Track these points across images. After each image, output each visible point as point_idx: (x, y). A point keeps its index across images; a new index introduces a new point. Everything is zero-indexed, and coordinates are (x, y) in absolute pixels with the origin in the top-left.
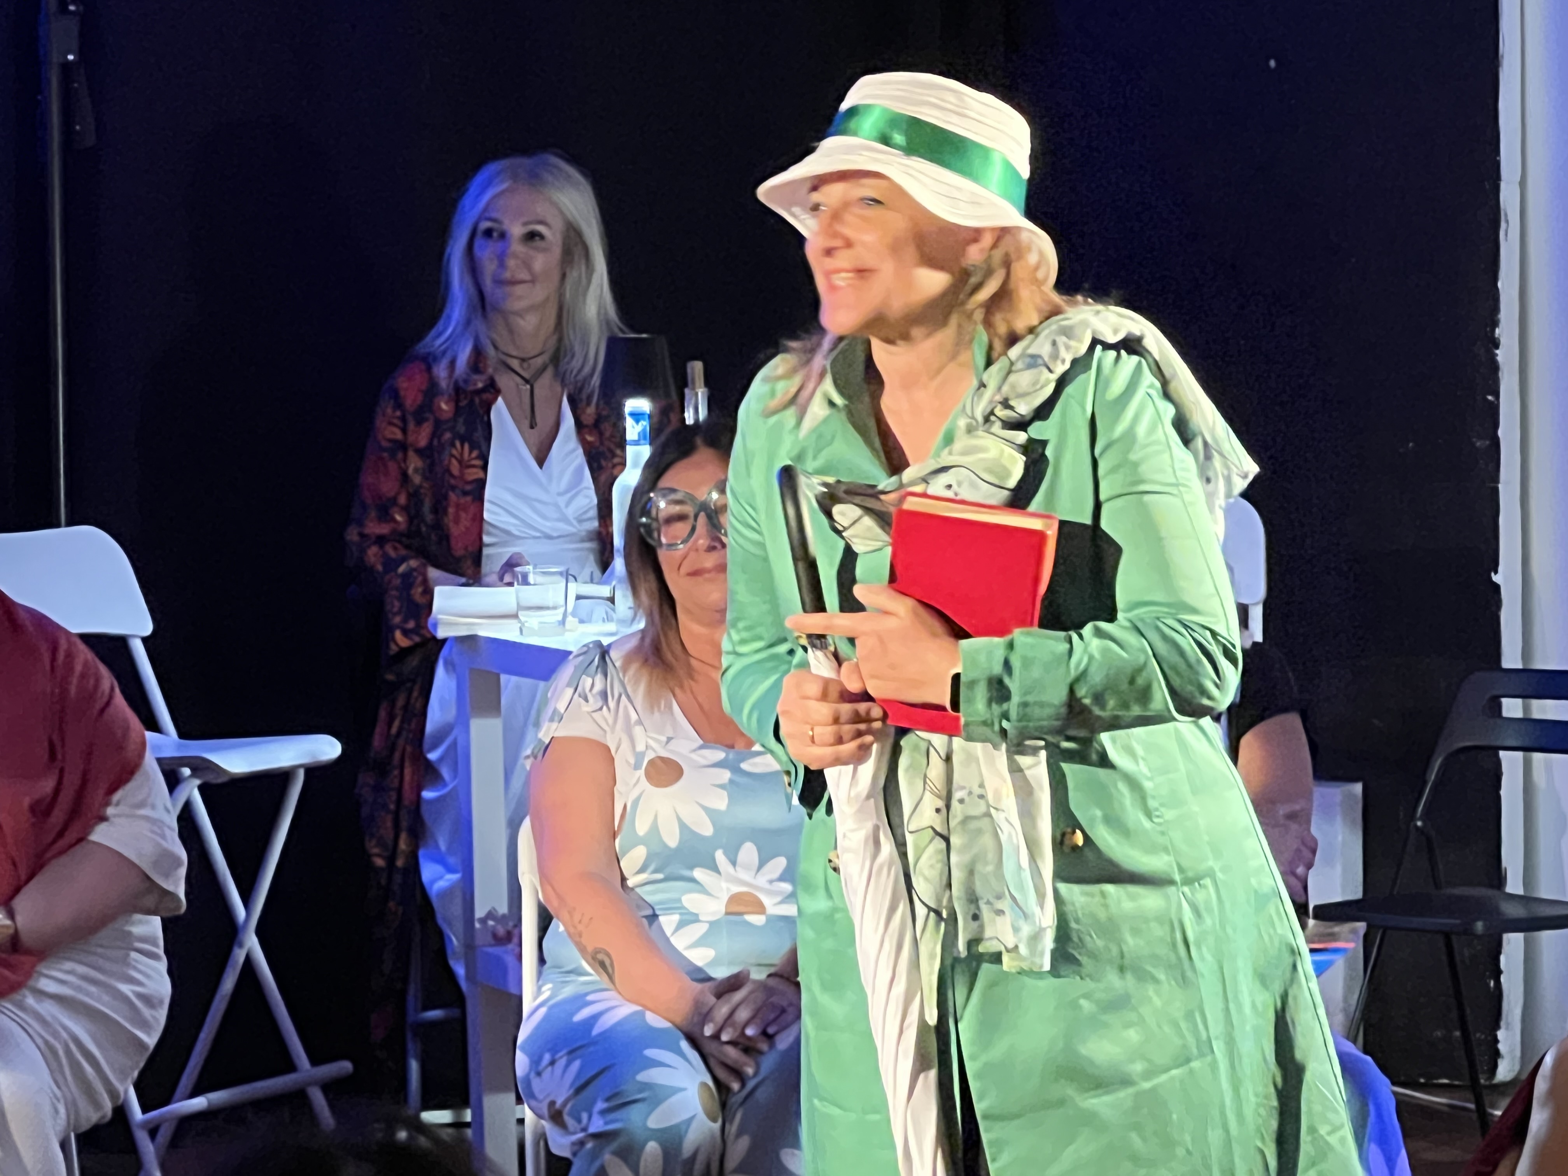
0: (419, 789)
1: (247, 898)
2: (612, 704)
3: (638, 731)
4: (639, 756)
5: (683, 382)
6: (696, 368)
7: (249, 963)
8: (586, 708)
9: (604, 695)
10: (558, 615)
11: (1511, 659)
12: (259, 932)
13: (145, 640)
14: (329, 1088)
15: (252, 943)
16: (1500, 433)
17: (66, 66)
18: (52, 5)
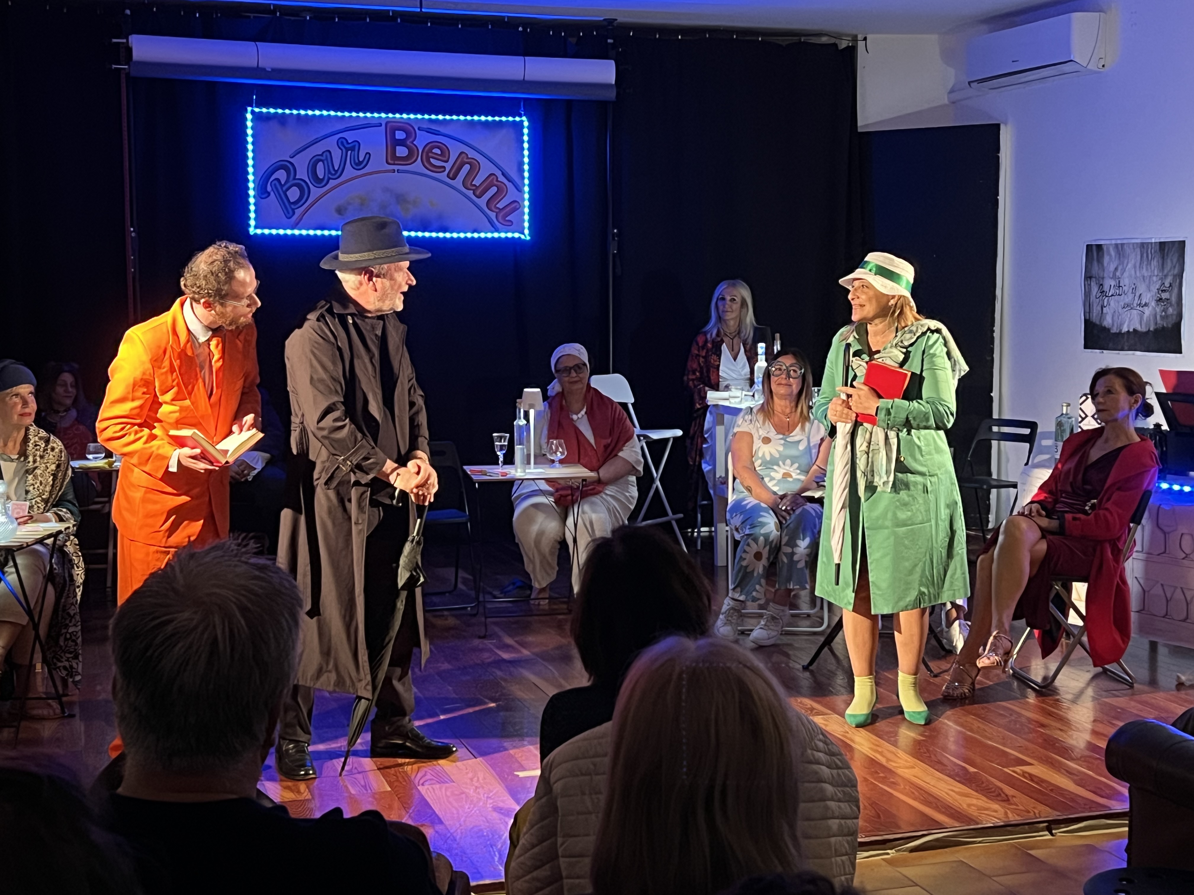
0: (702, 444)
1: (657, 471)
2: (753, 423)
3: (760, 429)
4: (760, 436)
5: (774, 339)
6: (778, 335)
7: (657, 487)
8: (746, 424)
9: (751, 420)
10: (739, 399)
11: (995, 416)
12: (660, 480)
13: (632, 404)
14: (678, 521)
15: (658, 483)
16: (994, 356)
17: (614, 254)
18: (610, 238)
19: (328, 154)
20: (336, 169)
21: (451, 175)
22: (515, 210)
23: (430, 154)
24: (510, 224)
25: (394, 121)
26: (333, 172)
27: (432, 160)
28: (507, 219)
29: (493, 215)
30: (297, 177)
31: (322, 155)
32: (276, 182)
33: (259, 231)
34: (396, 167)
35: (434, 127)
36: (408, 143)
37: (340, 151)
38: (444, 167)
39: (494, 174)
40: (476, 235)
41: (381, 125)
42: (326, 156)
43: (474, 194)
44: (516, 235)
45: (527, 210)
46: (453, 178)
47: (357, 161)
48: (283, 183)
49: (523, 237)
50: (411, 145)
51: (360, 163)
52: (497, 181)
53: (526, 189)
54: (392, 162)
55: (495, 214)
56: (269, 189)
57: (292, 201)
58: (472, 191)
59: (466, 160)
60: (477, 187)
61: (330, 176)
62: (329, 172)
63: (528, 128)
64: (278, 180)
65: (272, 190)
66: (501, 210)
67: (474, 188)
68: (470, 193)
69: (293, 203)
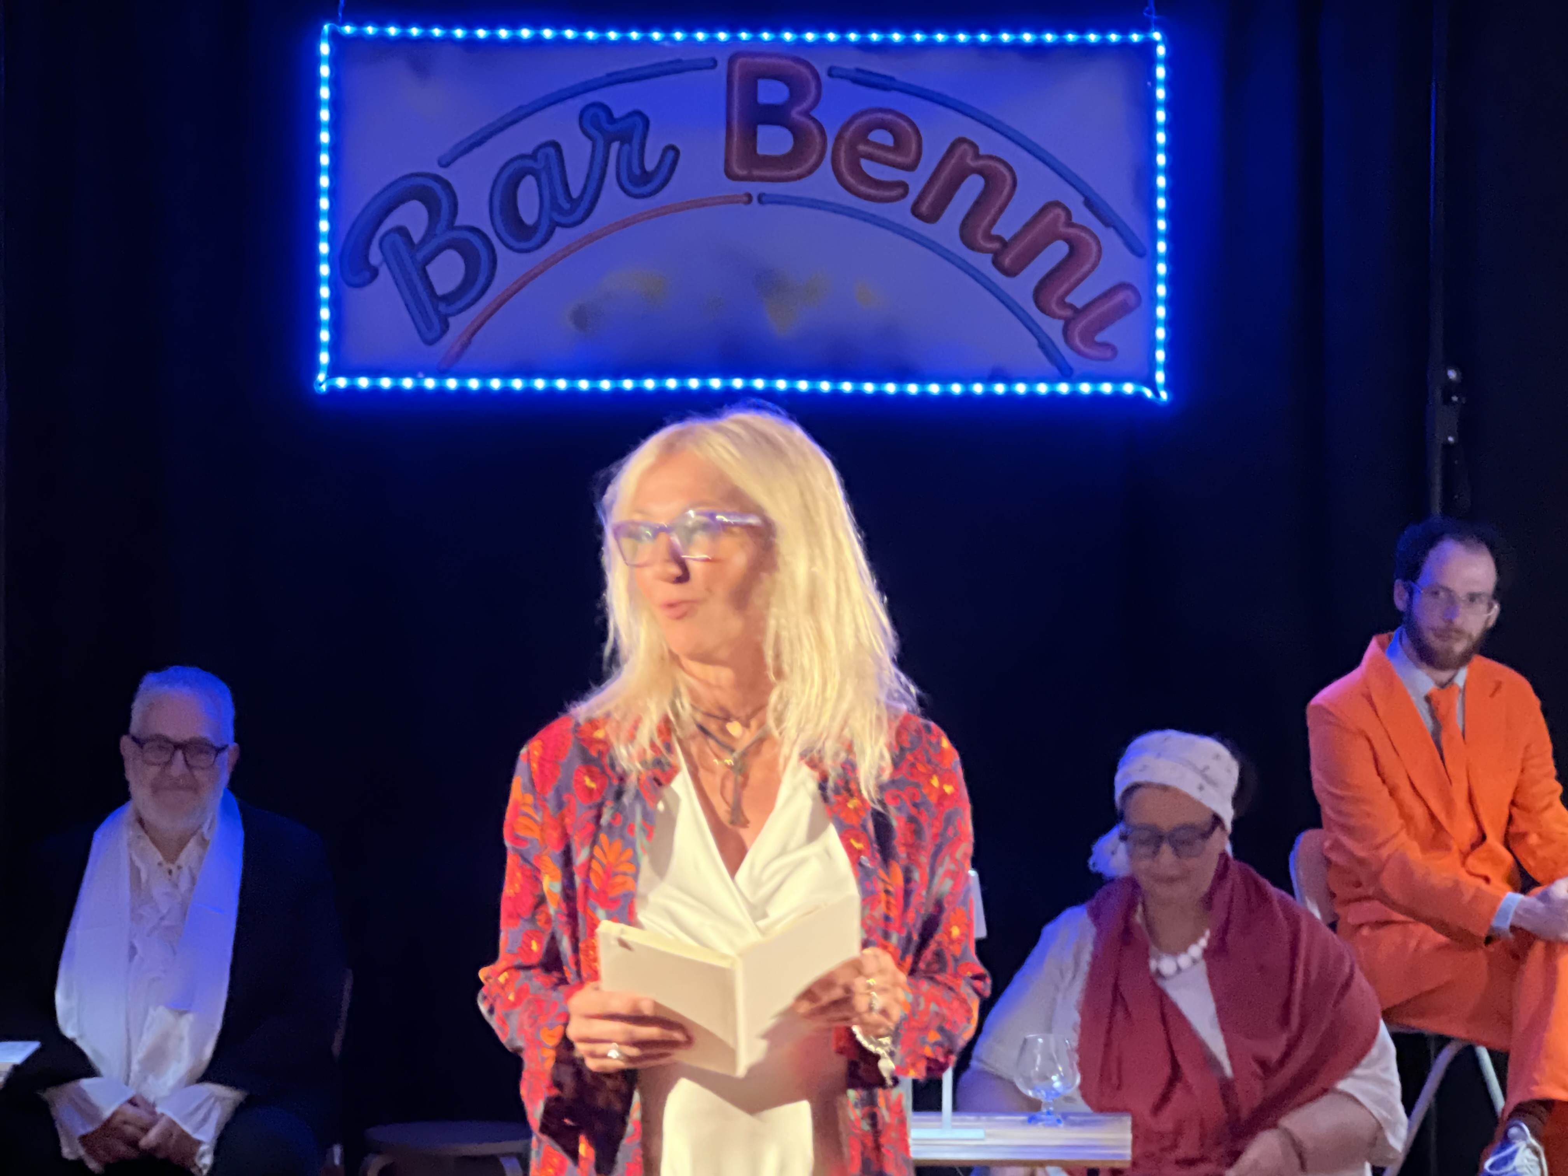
17: (1447, 446)
18: (1438, 394)
19: (551, 151)
20: (575, 194)
21: (924, 208)
22: (1124, 309)
23: (862, 148)
24: (1109, 353)
25: (755, 50)
26: (566, 206)
27: (864, 163)
28: (1099, 338)
29: (1053, 328)
30: (458, 222)
31: (533, 156)
32: (397, 237)
33: (342, 382)
34: (755, 188)
35: (876, 65)
36: (795, 114)
37: (588, 144)
38: (904, 186)
39: (1057, 204)
40: (1000, 389)
41: (714, 64)
42: (547, 156)
43: (996, 263)
44: (1128, 388)
45: (1161, 312)
46: (932, 217)
47: (637, 171)
48: (416, 239)
49: (1148, 393)
50: (803, 119)
51: (646, 177)
52: (1069, 224)
53: (1162, 247)
54: (743, 173)
55: (1060, 323)
56: (375, 257)
57: (440, 290)
58: (990, 256)
59: (971, 162)
60: (1005, 244)
61: (557, 217)
62: (555, 206)
63: (1169, 62)
64: (402, 231)
65: (386, 260)
66: (1078, 312)
67: (995, 246)
68: (983, 262)
69: (448, 299)
